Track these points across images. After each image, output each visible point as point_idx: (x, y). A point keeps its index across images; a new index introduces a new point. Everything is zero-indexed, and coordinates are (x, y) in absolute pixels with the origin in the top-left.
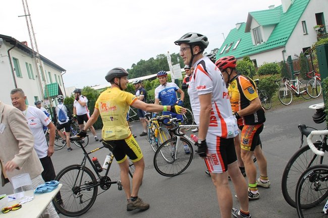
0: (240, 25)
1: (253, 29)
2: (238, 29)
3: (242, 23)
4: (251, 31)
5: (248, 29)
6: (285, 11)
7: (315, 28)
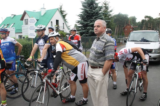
0: (14, 15)
1: (25, 20)
2: (12, 17)
3: (15, 15)
4: (24, 20)
5: (22, 19)
6: (42, 15)
7: (55, 26)
